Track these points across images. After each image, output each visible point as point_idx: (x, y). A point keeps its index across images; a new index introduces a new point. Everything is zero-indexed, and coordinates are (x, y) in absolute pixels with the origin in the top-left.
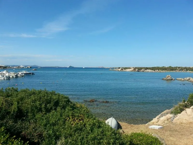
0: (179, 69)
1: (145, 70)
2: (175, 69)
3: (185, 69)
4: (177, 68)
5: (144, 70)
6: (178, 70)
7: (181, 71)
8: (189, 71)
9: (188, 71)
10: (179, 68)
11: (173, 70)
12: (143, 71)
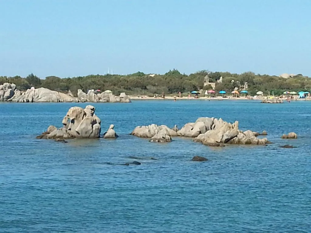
0: (213, 85)
1: (17, 93)
2: (194, 82)
3: (246, 86)
4: (206, 77)
5: (12, 94)
6: (209, 87)
7: (224, 95)
8: (265, 94)
9: (260, 97)
10: (215, 77)
11: (181, 90)
12: (7, 94)
